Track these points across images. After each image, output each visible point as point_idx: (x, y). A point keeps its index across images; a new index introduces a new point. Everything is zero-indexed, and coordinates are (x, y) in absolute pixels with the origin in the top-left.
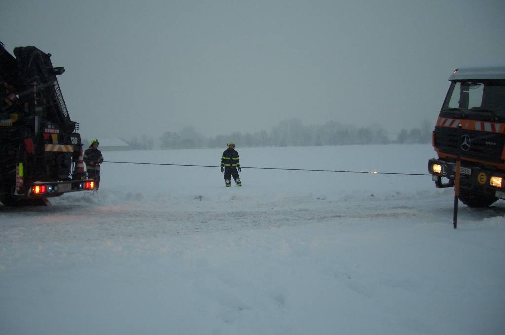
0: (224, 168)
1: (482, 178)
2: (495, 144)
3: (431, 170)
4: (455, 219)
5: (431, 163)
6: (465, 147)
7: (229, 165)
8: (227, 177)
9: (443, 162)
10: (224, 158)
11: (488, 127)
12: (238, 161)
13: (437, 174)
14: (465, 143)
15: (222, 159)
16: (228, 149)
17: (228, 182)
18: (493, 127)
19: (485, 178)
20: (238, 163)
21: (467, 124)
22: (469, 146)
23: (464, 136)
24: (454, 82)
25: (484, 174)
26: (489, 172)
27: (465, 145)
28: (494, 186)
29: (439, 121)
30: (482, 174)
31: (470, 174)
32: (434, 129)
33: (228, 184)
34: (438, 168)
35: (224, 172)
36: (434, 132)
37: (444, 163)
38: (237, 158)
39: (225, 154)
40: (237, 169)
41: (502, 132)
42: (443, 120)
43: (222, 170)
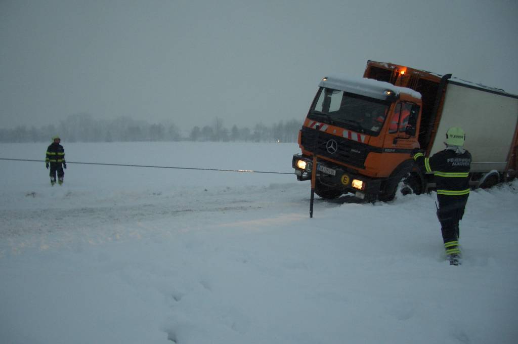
0: (49, 164)
1: (345, 179)
2: (359, 152)
3: (295, 165)
4: (311, 210)
5: (296, 159)
6: (331, 150)
7: (55, 161)
8: (52, 174)
9: (308, 159)
10: (49, 153)
11: (354, 136)
12: (63, 157)
13: (301, 169)
14: (332, 147)
15: (47, 155)
16: (53, 144)
17: (53, 179)
18: (359, 137)
19: (348, 180)
20: (63, 159)
21: (335, 130)
22: (336, 150)
23: (331, 140)
24: (321, 88)
25: (347, 177)
26: (352, 175)
27: (331, 148)
28: (355, 188)
29: (306, 122)
30: (345, 176)
31: (334, 175)
32: (301, 128)
33: (53, 182)
34: (302, 164)
35: (49, 169)
36: (301, 130)
37: (308, 161)
38: (63, 154)
39: (50, 149)
40: (63, 165)
41: (367, 143)
42: (312, 122)
43: (47, 166)
